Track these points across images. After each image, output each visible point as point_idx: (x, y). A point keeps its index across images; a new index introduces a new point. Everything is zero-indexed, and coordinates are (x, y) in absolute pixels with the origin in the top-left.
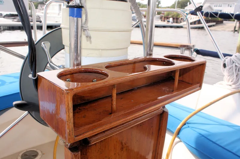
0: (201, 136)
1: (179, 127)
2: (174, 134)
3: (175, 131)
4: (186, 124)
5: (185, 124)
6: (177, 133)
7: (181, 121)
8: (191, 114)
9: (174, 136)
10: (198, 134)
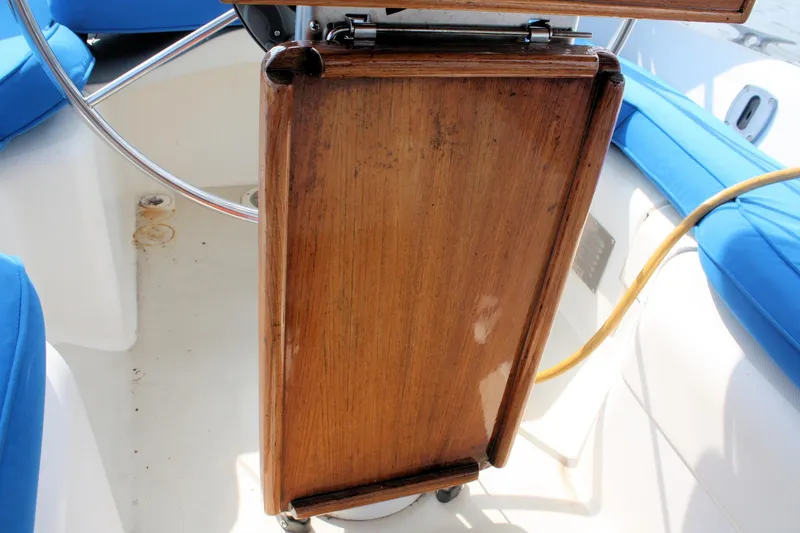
0: (757, 233)
1: (708, 202)
2: (686, 219)
3: (692, 212)
4: (738, 200)
5: (734, 200)
6: (696, 221)
7: (725, 187)
8: (764, 176)
9: (681, 226)
10: (751, 228)
